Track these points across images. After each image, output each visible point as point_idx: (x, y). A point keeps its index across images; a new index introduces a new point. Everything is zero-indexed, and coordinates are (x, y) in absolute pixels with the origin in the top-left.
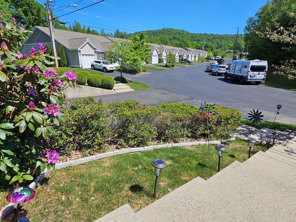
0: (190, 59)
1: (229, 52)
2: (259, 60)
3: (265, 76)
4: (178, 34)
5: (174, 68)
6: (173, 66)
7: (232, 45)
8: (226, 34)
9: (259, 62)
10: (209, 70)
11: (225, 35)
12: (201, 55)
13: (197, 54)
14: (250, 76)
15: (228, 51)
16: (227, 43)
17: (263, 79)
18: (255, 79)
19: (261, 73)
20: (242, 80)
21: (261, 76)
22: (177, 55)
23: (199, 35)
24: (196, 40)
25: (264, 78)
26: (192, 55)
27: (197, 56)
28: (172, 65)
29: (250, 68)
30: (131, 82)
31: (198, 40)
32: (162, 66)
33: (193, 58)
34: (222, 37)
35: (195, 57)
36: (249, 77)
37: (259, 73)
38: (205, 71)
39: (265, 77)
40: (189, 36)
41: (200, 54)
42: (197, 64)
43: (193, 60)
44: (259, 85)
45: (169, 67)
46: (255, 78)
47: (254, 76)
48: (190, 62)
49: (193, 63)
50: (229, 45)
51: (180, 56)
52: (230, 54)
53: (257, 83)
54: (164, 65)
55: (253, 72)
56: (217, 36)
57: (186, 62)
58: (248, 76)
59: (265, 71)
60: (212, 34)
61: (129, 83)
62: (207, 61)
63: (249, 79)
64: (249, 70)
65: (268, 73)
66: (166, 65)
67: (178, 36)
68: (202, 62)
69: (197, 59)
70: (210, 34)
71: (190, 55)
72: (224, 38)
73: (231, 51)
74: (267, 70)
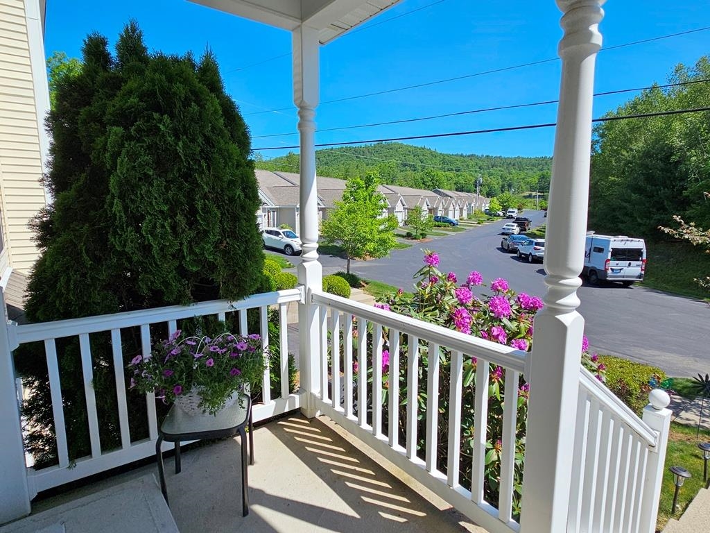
0: (450, 217)
1: (530, 196)
2: (626, 238)
3: (642, 270)
4: (412, 156)
5: (426, 240)
6: (423, 236)
7: (535, 180)
8: (519, 157)
9: (627, 240)
10: (508, 247)
11: (517, 160)
12: (473, 205)
13: (464, 204)
14: (612, 270)
15: (527, 193)
16: (522, 177)
17: (640, 276)
18: (623, 277)
19: (633, 263)
20: (594, 277)
21: (633, 269)
22: (425, 207)
23: (458, 158)
24: (452, 170)
25: (641, 274)
26: (456, 207)
27: (465, 208)
28: (421, 234)
29: (610, 254)
30: (367, 284)
31: (458, 170)
32: (400, 236)
33: (457, 213)
34: (510, 163)
35: (461, 209)
36: (609, 272)
37: (630, 264)
38: (498, 249)
39: (643, 272)
40: (437, 160)
41: (470, 204)
42: (471, 228)
43: (457, 217)
44: (631, 287)
45: (415, 238)
46: (622, 273)
47: (621, 269)
48: (454, 225)
49: (461, 225)
50: (529, 180)
51: (430, 210)
52: (532, 200)
53: (626, 284)
54: (405, 234)
55: (617, 262)
56: (500, 161)
57: (446, 224)
58: (608, 269)
59: (642, 260)
60: (487, 156)
61: (364, 286)
62: (488, 220)
63: (611, 277)
64: (609, 258)
65: (647, 262)
66: (408, 233)
67: (411, 160)
68: (479, 223)
69: (465, 215)
70: (483, 156)
71: (451, 208)
72: (514, 165)
73: (534, 194)
74: (644, 257)
